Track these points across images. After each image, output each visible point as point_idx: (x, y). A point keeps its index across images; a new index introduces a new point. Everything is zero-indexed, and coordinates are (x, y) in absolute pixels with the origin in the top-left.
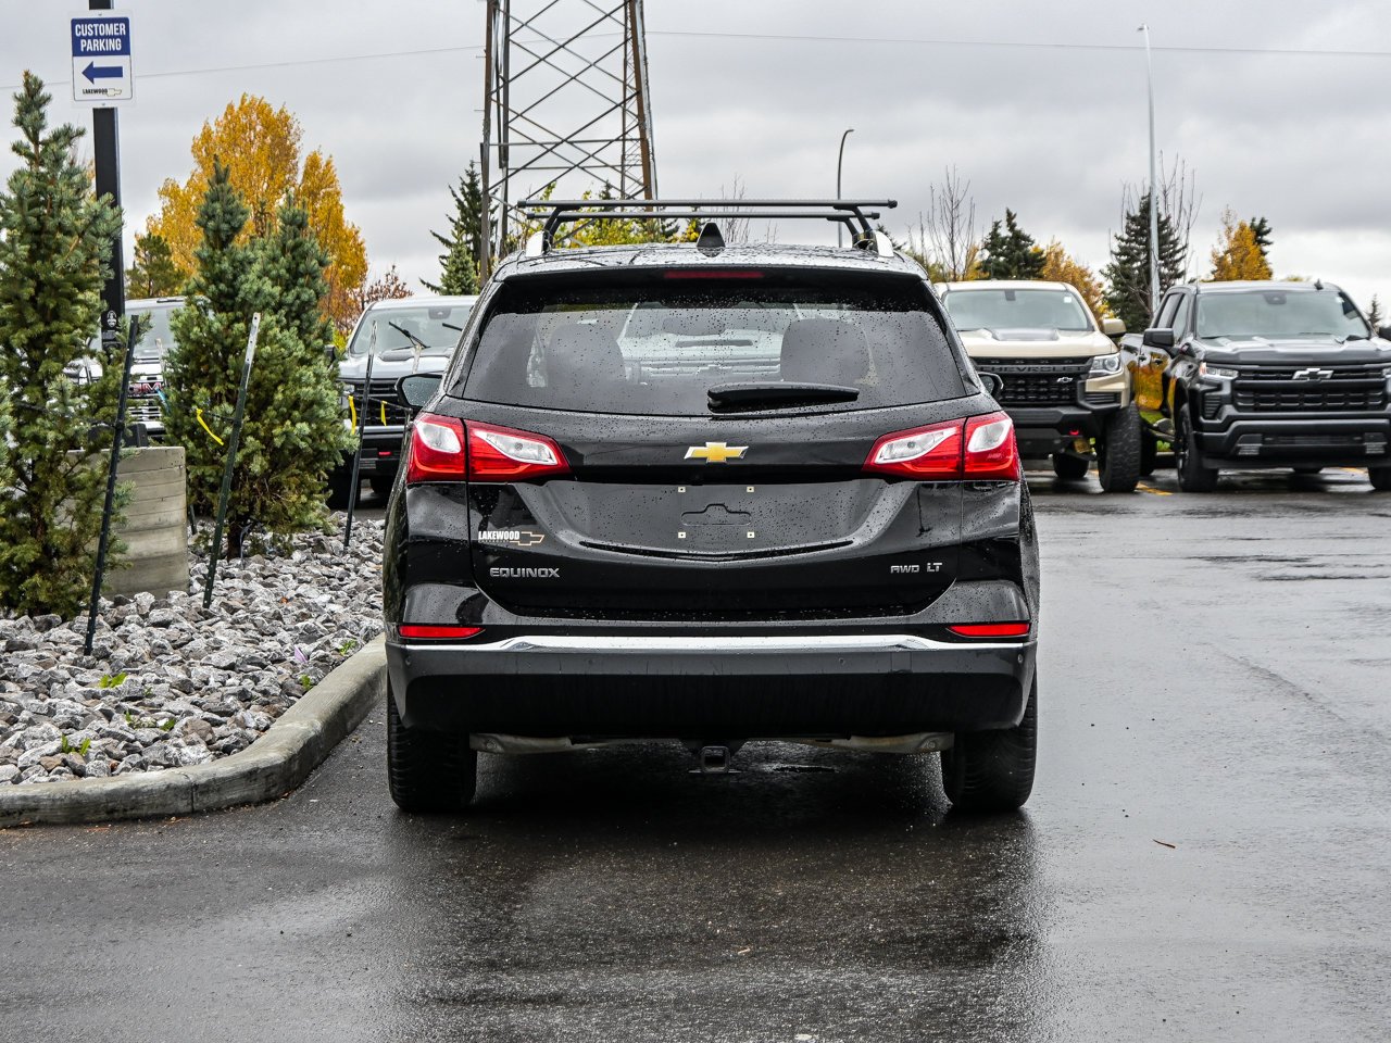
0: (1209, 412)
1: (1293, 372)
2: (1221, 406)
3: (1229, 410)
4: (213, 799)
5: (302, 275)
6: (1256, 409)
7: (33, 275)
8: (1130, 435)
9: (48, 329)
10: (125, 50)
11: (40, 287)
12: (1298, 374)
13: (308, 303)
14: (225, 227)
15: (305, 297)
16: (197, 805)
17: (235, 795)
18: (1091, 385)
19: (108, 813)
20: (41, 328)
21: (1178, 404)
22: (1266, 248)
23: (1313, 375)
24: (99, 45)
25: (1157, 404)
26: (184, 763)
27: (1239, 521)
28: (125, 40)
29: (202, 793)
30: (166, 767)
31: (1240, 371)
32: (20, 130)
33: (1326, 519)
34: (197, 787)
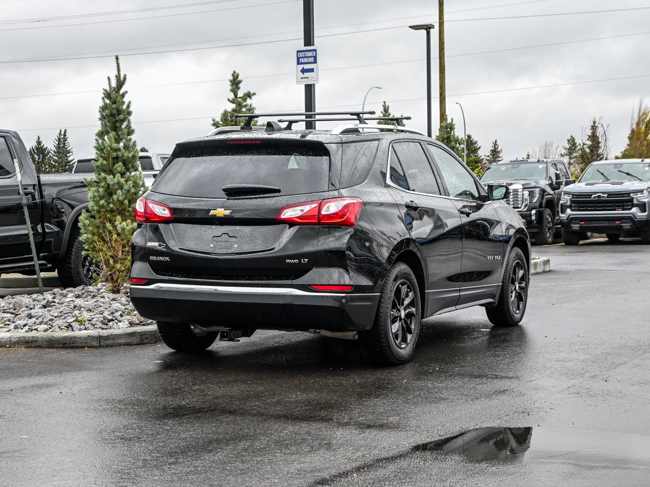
4: (111, 342)
16: (102, 344)
17: (122, 341)
19: (63, 344)
26: (114, 328)
29: (104, 339)
32: (231, 93)
34: (102, 337)
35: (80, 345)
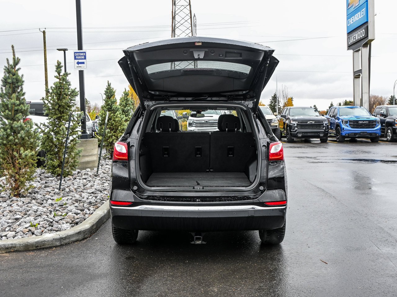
0: (293, 129)
1: (307, 122)
2: (295, 128)
3: (296, 129)
4: (67, 241)
5: (128, 105)
6: (301, 128)
7: (58, 104)
8: (279, 132)
9: (61, 115)
10: (85, 59)
11: (60, 106)
12: (308, 122)
13: (129, 110)
14: (110, 95)
15: (128, 109)
16: (62, 243)
17: (74, 239)
18: (272, 124)
19: (36, 247)
20: (59, 115)
21: (287, 128)
22: (292, 101)
23: (311, 123)
24: (80, 57)
25: (283, 127)
26: (62, 230)
27: (300, 149)
28: (85, 56)
29: (64, 240)
30: (57, 231)
31: (298, 122)
32: (57, 73)
33: (315, 149)
34: (62, 238)
35: (48, 246)
